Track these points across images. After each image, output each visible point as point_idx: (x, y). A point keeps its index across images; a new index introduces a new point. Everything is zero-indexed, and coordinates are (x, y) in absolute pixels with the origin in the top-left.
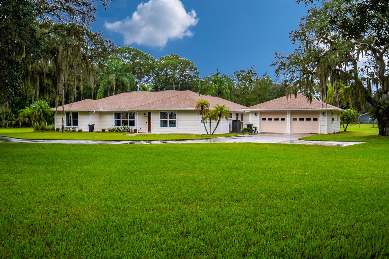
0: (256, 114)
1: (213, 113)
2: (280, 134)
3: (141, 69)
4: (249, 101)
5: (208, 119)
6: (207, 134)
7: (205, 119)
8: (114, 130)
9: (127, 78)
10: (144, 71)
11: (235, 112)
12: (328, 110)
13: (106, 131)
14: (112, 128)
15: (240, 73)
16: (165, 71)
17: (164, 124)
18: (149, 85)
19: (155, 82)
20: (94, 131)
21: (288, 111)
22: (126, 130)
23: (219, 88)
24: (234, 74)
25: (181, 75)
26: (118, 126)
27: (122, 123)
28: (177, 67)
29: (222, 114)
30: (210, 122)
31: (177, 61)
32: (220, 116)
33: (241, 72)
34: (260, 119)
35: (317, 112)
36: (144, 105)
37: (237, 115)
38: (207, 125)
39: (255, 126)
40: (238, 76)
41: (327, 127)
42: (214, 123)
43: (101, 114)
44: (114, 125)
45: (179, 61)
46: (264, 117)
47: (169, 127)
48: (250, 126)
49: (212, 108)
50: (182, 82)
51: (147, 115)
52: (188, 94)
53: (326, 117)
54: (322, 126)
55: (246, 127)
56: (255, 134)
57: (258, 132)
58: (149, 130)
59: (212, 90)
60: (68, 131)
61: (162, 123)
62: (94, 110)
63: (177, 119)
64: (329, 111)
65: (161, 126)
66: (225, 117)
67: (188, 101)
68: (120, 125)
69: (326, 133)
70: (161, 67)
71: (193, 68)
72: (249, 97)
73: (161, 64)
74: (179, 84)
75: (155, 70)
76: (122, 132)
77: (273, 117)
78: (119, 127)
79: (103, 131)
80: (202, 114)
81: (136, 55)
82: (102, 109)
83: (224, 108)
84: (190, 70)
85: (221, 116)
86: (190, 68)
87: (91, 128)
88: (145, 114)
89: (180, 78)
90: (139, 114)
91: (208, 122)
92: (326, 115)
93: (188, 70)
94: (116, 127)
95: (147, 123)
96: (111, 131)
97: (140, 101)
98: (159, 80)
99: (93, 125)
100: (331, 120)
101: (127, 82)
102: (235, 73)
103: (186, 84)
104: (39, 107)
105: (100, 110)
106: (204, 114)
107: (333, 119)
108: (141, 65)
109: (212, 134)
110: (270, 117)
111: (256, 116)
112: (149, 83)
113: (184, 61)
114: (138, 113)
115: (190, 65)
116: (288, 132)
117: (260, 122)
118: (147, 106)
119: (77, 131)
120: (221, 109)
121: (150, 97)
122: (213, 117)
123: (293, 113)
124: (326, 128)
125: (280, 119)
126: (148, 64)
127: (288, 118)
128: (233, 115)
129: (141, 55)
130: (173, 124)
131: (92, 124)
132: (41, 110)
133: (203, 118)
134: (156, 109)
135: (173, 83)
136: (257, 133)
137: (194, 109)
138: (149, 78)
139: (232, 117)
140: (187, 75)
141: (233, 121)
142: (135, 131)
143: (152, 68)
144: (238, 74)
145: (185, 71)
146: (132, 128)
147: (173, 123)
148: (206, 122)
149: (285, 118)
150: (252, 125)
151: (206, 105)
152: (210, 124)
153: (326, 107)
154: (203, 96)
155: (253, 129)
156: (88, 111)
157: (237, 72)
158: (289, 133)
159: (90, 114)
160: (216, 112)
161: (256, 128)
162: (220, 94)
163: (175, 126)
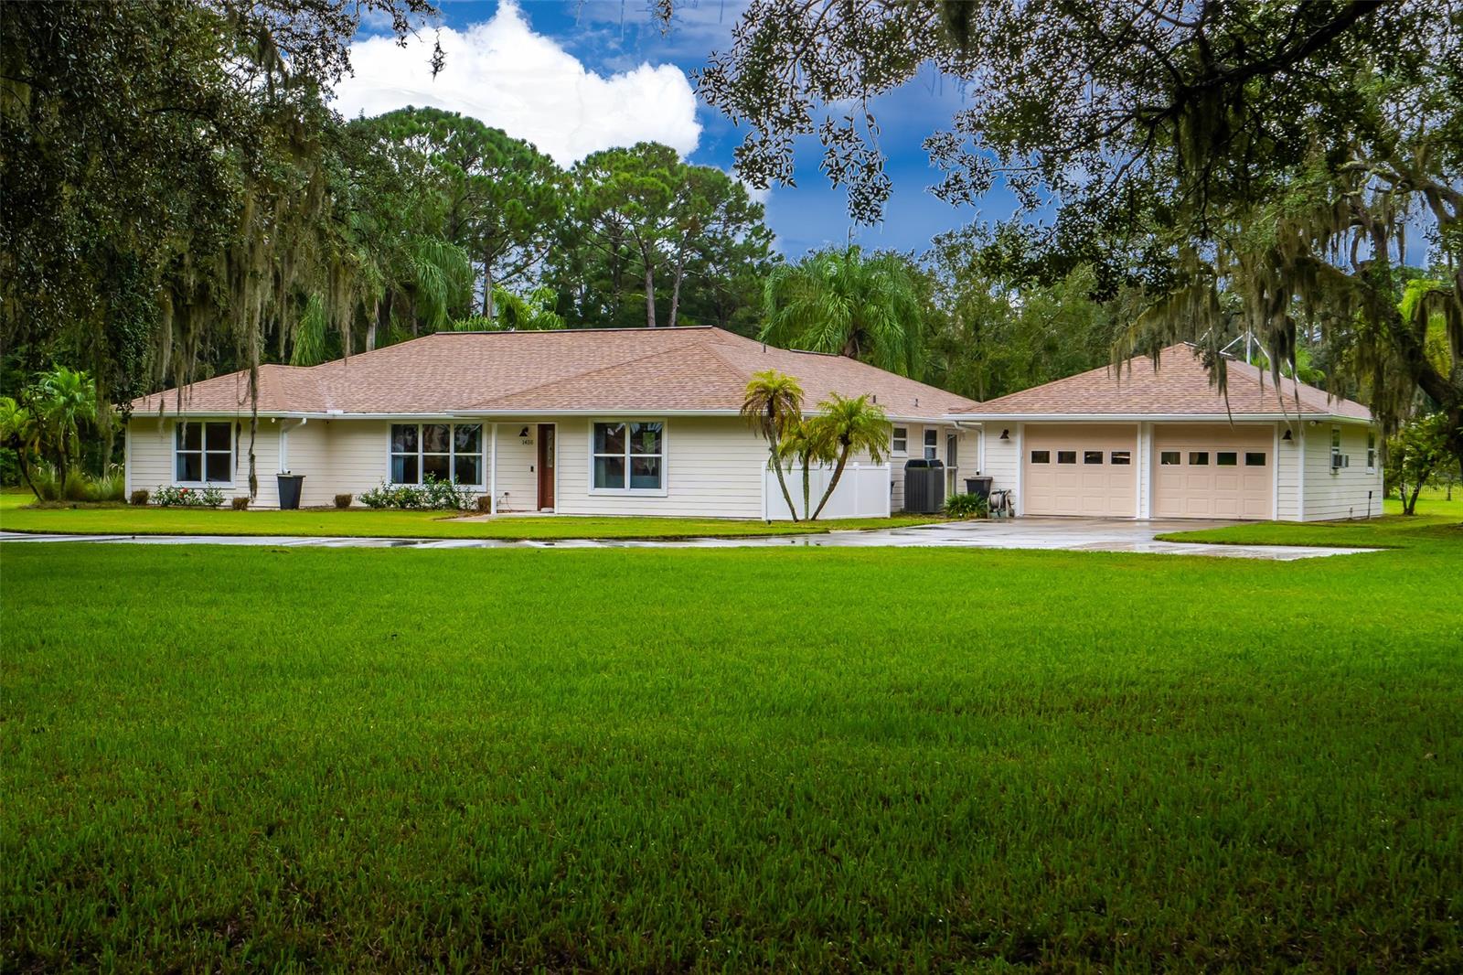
0: (1005, 435)
1: (818, 431)
2: (1106, 519)
3: (492, 215)
4: (1004, 374)
5: (796, 456)
6: (791, 518)
7: (783, 454)
8: (389, 502)
9: (435, 262)
10: (509, 222)
11: (921, 425)
12: (1307, 422)
13: (355, 503)
14: (381, 492)
15: (962, 240)
16: (607, 221)
17: (609, 474)
18: (529, 292)
19: (557, 272)
20: (302, 504)
21: (1143, 422)
22: (443, 500)
23: (854, 316)
24: (934, 247)
25: (685, 244)
26: (406, 481)
27: (426, 471)
28: (664, 203)
29: (852, 436)
30: (806, 469)
31: (664, 179)
32: (845, 441)
33: (965, 235)
34: (1023, 457)
35: (1261, 431)
36: (523, 393)
37: (931, 437)
38: (794, 478)
39: (1004, 487)
40: (951, 253)
41: (1305, 493)
42: (821, 473)
43: (330, 429)
44: (388, 481)
45: (674, 174)
46: (1040, 447)
47: (632, 486)
48: (980, 487)
49: (812, 407)
50: (690, 274)
51: (534, 434)
52: (715, 346)
53: (1300, 452)
54: (1281, 490)
55: (962, 490)
56: (1000, 519)
57: (1017, 514)
58: (545, 499)
59: (824, 327)
60: (190, 506)
61: (603, 472)
62: (304, 415)
63: (664, 456)
64: (1312, 424)
65: (597, 485)
66: (867, 446)
67: (713, 378)
68: (416, 482)
69: (1299, 519)
70: (587, 204)
71: (741, 207)
72: (1002, 355)
73: (586, 191)
74: (677, 287)
75: (559, 218)
76: (425, 509)
77: (1080, 449)
78: (413, 487)
79: (343, 503)
80: (770, 433)
81: (470, 146)
82: (336, 406)
83: (863, 411)
84: (730, 219)
85: (850, 443)
86: (728, 210)
87: (290, 489)
88: (524, 432)
89: (679, 256)
90: (501, 431)
91: (797, 466)
92: (1302, 441)
93: (718, 219)
94: (398, 485)
95: (536, 474)
96: (375, 504)
97: (502, 373)
98: (577, 268)
99: (298, 480)
100: (1328, 462)
101: (436, 282)
102: (938, 241)
103: (707, 283)
104: (62, 399)
105: (330, 412)
106: (780, 436)
107: (1338, 462)
108: (494, 195)
109: (814, 519)
110: (1067, 448)
111: (1008, 442)
112: (529, 279)
113: (699, 178)
114: (495, 425)
115: (728, 195)
116: (1142, 511)
117: (1024, 467)
118: (537, 399)
119: (228, 503)
120: (852, 412)
121: (549, 358)
122: (816, 446)
123: (1161, 431)
124: (1300, 497)
125: (1107, 458)
126: (526, 189)
127: (1143, 452)
128: (909, 441)
129: (492, 146)
130: (648, 474)
131: (292, 474)
132: (70, 412)
133: (773, 449)
134: (575, 410)
135: (644, 281)
136: (1012, 515)
137: (736, 412)
138: (529, 255)
139: (908, 446)
140: (713, 241)
141: (912, 464)
142: (484, 505)
143: (544, 207)
144: (953, 246)
145: (706, 222)
146: (469, 493)
147: (645, 472)
148: (790, 469)
149: (1128, 454)
150: (990, 481)
151: (786, 395)
152: (806, 476)
153: (1299, 408)
154: (783, 354)
155: (995, 499)
156: (279, 419)
157: (950, 236)
158: (1146, 516)
159: (286, 431)
160: (828, 425)
161: (1004, 494)
162: (859, 343)
163: (657, 485)
